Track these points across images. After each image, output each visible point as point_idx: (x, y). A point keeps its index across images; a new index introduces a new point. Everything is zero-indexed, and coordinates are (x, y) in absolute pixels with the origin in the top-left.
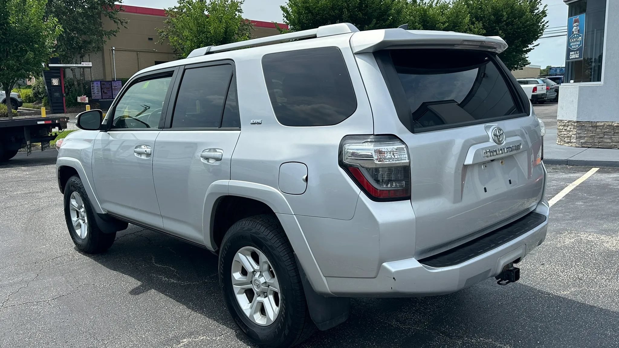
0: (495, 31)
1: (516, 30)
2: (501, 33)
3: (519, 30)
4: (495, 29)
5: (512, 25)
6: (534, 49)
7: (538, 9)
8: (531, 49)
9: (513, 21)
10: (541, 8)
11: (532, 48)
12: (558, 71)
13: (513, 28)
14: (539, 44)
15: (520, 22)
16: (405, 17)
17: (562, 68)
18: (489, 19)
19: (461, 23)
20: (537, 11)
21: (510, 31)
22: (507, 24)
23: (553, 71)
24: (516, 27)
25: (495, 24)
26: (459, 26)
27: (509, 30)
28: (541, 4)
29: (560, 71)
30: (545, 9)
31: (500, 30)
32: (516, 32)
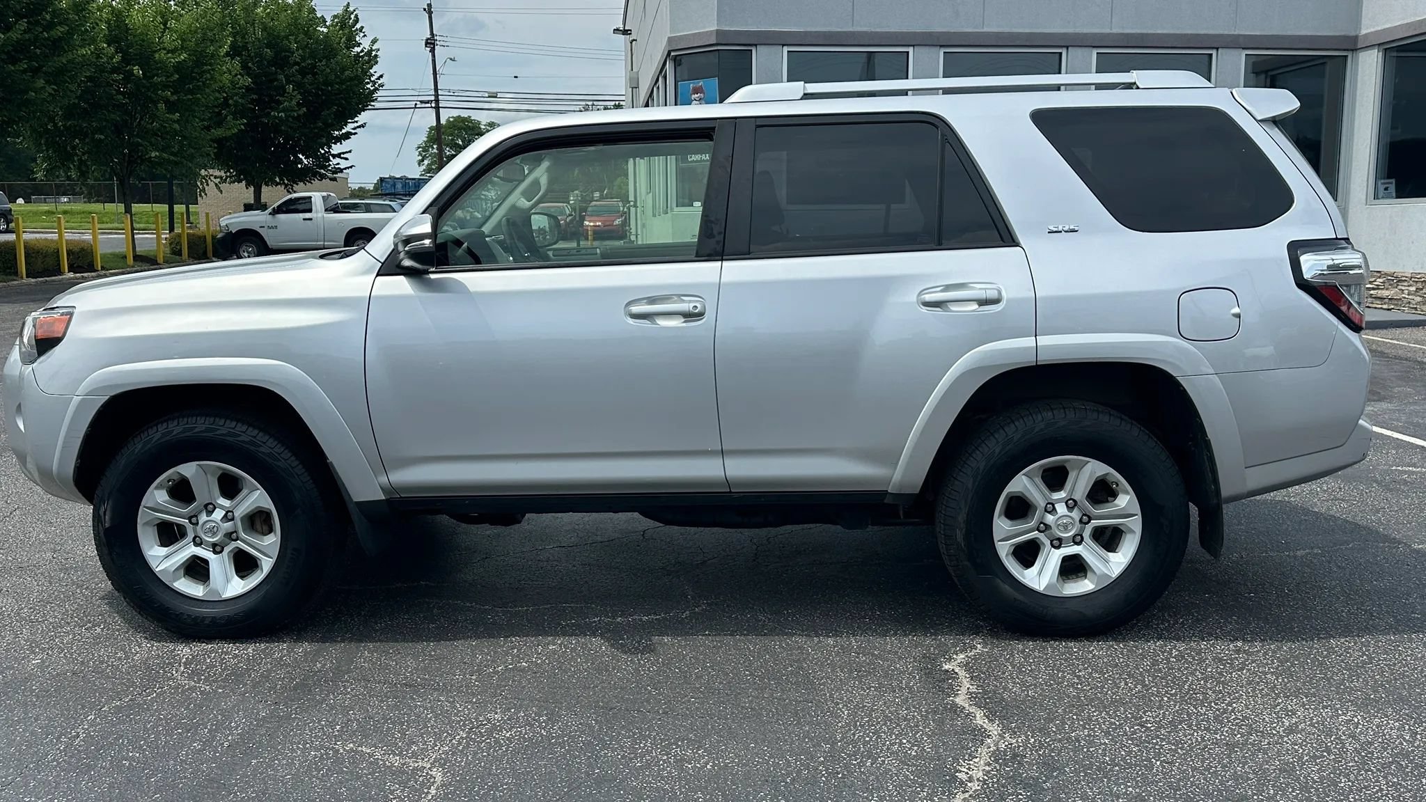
0: (275, 83)
1: (323, 87)
2: (291, 91)
3: (330, 88)
4: (276, 80)
5: (314, 74)
6: (355, 134)
7: (359, 45)
8: (352, 134)
9: (314, 66)
10: (366, 44)
11: (353, 131)
12: (399, 186)
13: (316, 81)
14: (365, 124)
15: (330, 69)
16: (98, 25)
17: (407, 181)
18: (259, 55)
19: (213, 55)
20: (357, 49)
21: (310, 87)
22: (303, 72)
23: (389, 186)
24: (321, 80)
25: (273, 68)
26: (211, 65)
27: (308, 86)
28: (365, 36)
29: (403, 187)
30: (374, 48)
31: (288, 82)
32: (322, 90)
